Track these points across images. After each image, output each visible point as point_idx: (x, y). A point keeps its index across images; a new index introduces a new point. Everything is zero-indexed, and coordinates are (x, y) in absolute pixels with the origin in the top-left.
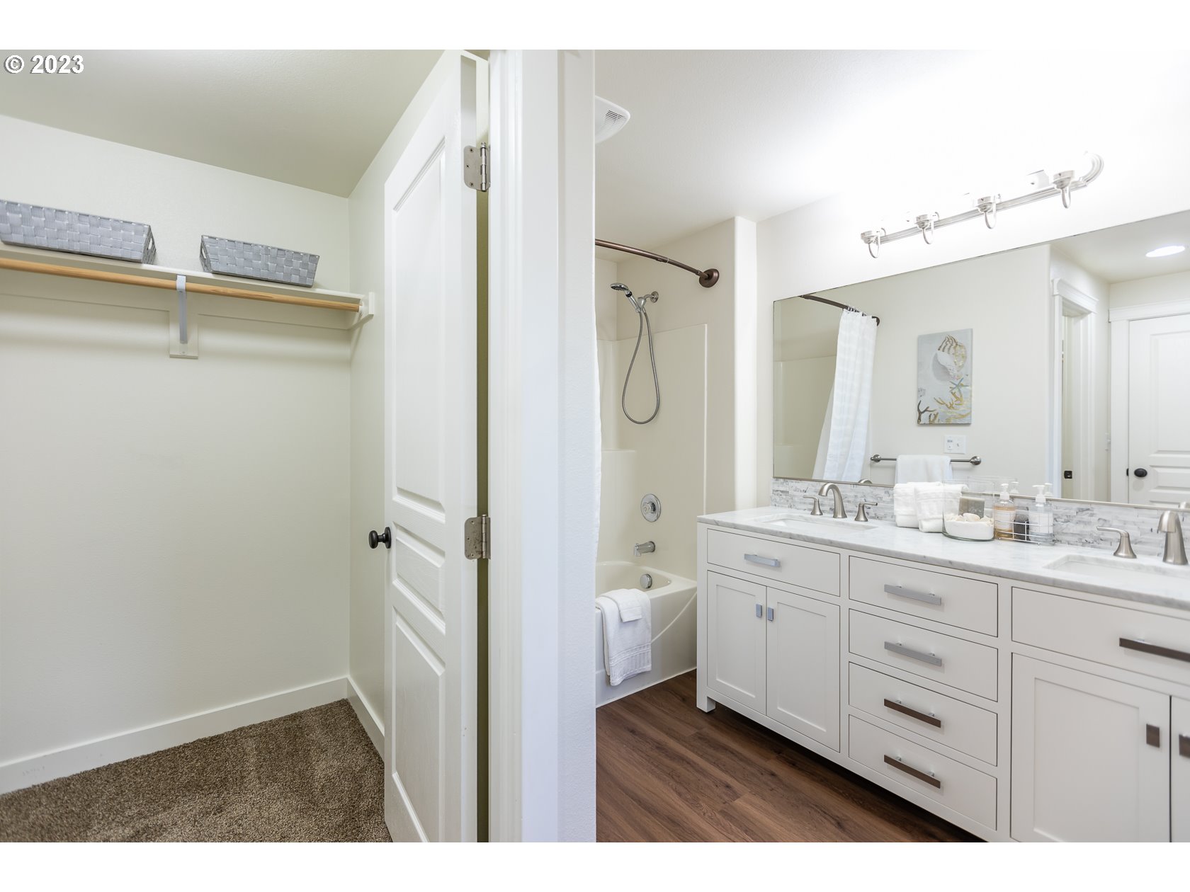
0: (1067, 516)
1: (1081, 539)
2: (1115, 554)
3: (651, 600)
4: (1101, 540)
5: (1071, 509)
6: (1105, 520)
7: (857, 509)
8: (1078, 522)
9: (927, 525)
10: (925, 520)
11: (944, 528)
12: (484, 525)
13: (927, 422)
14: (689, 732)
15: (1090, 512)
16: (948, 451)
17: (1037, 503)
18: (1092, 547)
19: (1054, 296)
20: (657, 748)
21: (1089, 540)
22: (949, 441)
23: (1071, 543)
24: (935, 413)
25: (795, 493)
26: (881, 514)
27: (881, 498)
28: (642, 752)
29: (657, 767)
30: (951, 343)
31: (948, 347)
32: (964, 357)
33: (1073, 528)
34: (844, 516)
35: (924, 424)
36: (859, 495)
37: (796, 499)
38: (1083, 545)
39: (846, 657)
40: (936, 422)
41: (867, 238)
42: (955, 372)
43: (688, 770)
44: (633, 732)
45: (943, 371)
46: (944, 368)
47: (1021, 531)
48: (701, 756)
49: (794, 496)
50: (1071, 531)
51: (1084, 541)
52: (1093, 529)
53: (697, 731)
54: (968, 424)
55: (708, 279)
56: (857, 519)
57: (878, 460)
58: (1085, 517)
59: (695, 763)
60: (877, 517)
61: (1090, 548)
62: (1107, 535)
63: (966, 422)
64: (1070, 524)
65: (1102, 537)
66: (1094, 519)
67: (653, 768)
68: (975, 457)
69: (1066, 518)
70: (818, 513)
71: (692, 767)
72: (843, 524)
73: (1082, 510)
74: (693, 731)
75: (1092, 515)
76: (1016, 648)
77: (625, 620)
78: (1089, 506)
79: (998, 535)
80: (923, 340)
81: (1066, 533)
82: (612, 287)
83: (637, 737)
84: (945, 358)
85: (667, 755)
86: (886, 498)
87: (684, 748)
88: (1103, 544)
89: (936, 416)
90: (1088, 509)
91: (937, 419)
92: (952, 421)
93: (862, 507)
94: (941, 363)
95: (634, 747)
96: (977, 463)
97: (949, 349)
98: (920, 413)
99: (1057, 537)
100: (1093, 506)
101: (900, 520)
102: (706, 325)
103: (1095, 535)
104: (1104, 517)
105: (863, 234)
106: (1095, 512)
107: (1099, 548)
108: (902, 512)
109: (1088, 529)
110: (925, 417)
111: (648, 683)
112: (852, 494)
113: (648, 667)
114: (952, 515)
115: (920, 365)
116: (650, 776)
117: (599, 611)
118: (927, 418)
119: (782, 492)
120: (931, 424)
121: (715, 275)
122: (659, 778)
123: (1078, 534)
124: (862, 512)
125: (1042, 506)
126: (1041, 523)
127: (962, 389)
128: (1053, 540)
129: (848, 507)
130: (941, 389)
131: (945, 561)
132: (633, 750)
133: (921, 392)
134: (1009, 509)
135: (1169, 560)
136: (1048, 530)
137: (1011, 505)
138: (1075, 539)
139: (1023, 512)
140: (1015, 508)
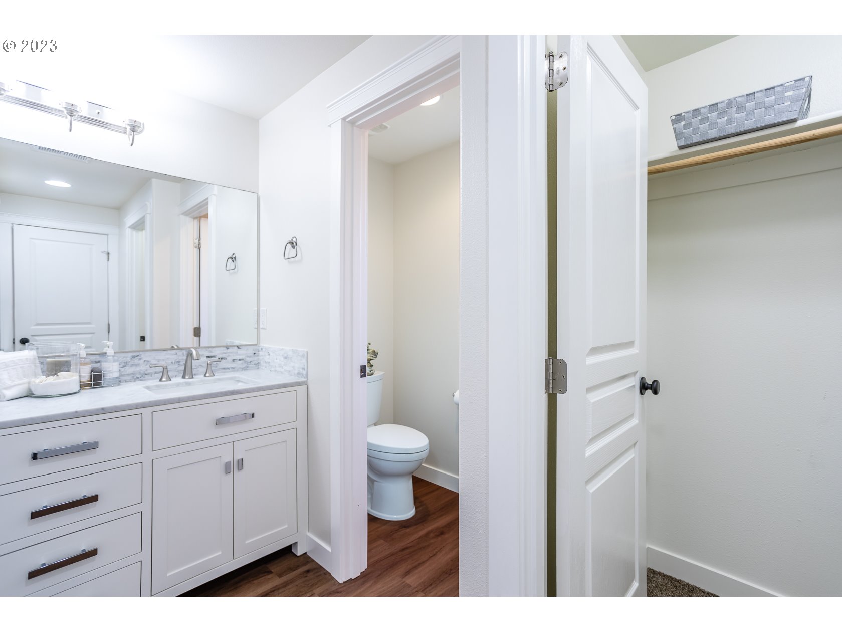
0: (124, 362)
1: (133, 377)
2: (161, 381)
4: (146, 374)
5: (127, 357)
6: (148, 361)
8: (132, 365)
15: (139, 357)
17: (108, 356)
18: (141, 380)
21: (138, 376)
23: (128, 381)
33: (129, 370)
38: (135, 380)
47: (96, 380)
50: (128, 373)
51: (135, 377)
52: (143, 368)
58: (136, 361)
61: (139, 381)
64: (127, 368)
65: (146, 372)
66: (141, 361)
69: (123, 364)
73: (134, 357)
75: (140, 359)
78: (138, 354)
79: (82, 387)
81: (124, 375)
88: (147, 377)
90: (138, 356)
99: (121, 378)
100: (141, 353)
103: (142, 372)
104: (147, 360)
106: (142, 357)
107: (145, 380)
109: (138, 369)
114: (44, 377)
123: (132, 374)
125: (111, 357)
126: (111, 369)
128: (118, 381)
134: (86, 364)
135: (187, 377)
136: (116, 375)
137: (87, 360)
138: (130, 377)
139: (97, 365)
140: (92, 362)
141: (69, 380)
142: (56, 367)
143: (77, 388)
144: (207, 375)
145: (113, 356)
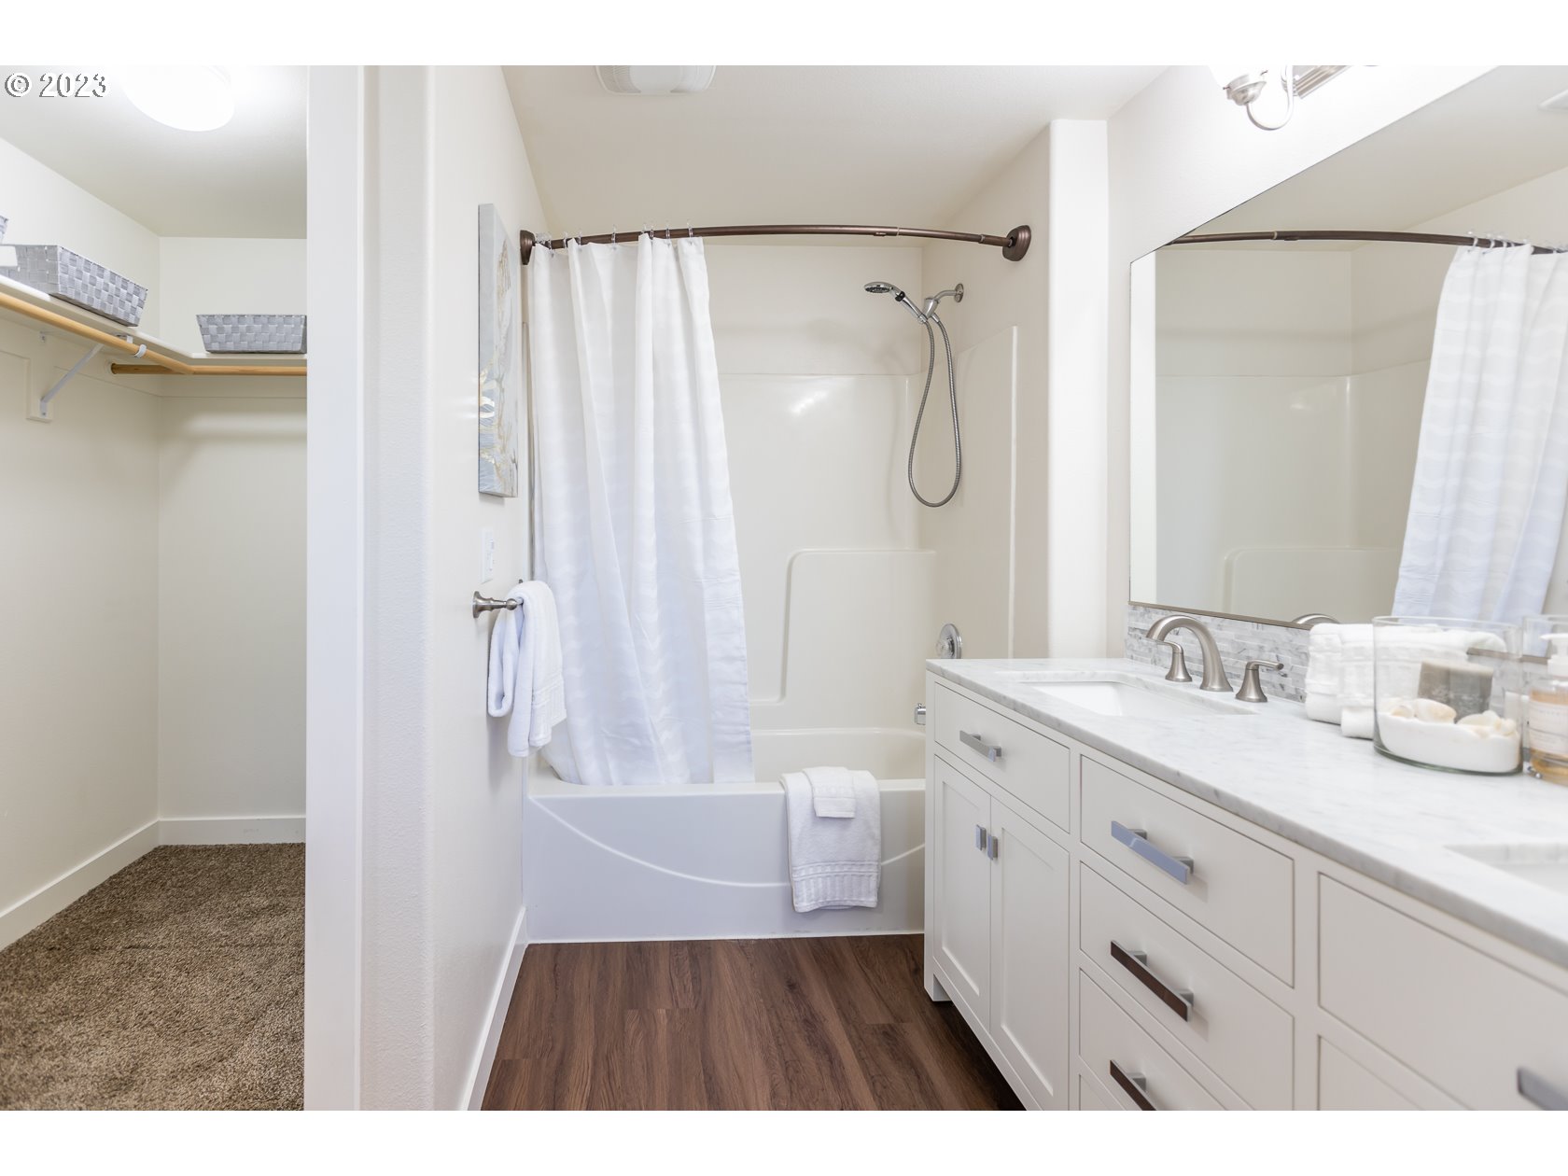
3: (882, 794)
9: (1350, 721)
10: (1350, 707)
14: (876, 1016)
20: (806, 1021)
28: (778, 1017)
29: (779, 1045)
39: (1076, 956)
43: (819, 1069)
44: (792, 986)
48: (861, 1060)
53: (892, 1022)
55: (1015, 246)
56: (1240, 696)
59: (841, 1063)
67: (773, 1044)
70: (1181, 676)
71: (832, 1068)
72: (1202, 701)
74: (883, 1019)
77: (821, 813)
79: (1539, 765)
82: (867, 290)
83: (790, 996)
85: (809, 1037)
87: (845, 1038)
93: (1253, 670)
95: (773, 1007)
101: (1313, 704)
102: (1015, 329)
108: (1318, 688)
111: (880, 929)
113: (871, 901)
116: (757, 1053)
117: (782, 792)
119: (1141, 630)
121: (1023, 235)
122: (767, 1061)
124: (1255, 681)
132: (768, 1010)
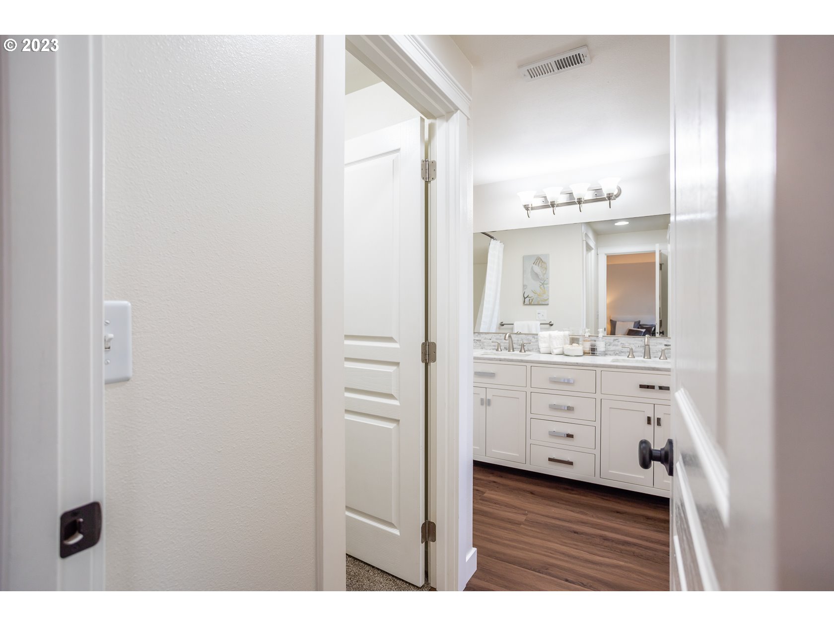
0: (609, 343)
2: (628, 357)
5: (610, 340)
6: (623, 343)
7: (520, 347)
8: (614, 345)
9: (556, 351)
10: (555, 349)
11: (563, 352)
12: (427, 347)
13: (528, 303)
16: (538, 319)
19: (583, 240)
21: (617, 353)
22: (538, 314)
23: (610, 354)
24: (532, 298)
25: (485, 341)
26: (530, 348)
27: (531, 340)
30: (539, 261)
31: (538, 263)
32: (546, 269)
33: (612, 348)
34: (513, 351)
35: (527, 305)
36: (520, 340)
37: (485, 344)
38: (615, 355)
39: (529, 416)
40: (533, 303)
41: (527, 208)
42: (542, 276)
45: (536, 276)
46: (536, 274)
47: (593, 351)
49: (484, 342)
52: (620, 348)
54: (548, 304)
56: (521, 351)
57: (503, 325)
58: (616, 343)
60: (529, 350)
61: (618, 356)
62: (624, 350)
63: (546, 303)
64: (611, 346)
66: (619, 343)
68: (551, 322)
70: (500, 350)
73: (615, 340)
75: (618, 342)
76: (603, 396)
78: (617, 338)
79: (585, 353)
80: (525, 258)
81: (609, 350)
84: (537, 269)
86: (533, 340)
88: (622, 354)
89: (532, 300)
91: (533, 301)
92: (540, 303)
93: (523, 346)
94: (535, 271)
96: (552, 325)
97: (539, 264)
98: (525, 298)
99: (607, 353)
101: (542, 350)
103: (619, 350)
105: (525, 205)
108: (543, 346)
109: (617, 348)
110: (527, 300)
112: (516, 339)
114: (567, 345)
115: (524, 272)
118: (528, 301)
119: (477, 340)
120: (530, 304)
124: (522, 348)
125: (600, 339)
126: (601, 346)
127: (545, 286)
128: (605, 354)
129: (515, 346)
130: (534, 285)
131: (574, 363)
133: (524, 286)
134: (589, 341)
135: (646, 357)
136: (603, 349)
137: (589, 339)
138: (613, 353)
139: (594, 342)
140: (591, 341)
141: (578, 349)
142: (574, 340)
143: (582, 354)
144: (662, 358)
145: (602, 338)
